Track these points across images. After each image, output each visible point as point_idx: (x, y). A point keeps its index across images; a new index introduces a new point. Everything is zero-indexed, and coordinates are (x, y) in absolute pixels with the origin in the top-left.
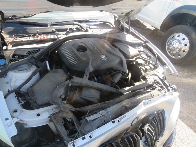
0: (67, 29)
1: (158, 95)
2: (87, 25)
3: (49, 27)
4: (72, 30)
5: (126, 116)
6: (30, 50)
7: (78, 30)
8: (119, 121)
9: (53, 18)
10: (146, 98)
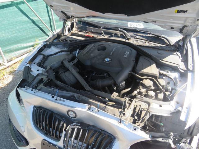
0: (113, 33)
1: (114, 115)
2: (134, 34)
3: (101, 29)
4: (116, 35)
5: (64, 101)
6: (74, 39)
7: (122, 36)
8: (56, 99)
9: (109, 23)
10: (97, 106)
